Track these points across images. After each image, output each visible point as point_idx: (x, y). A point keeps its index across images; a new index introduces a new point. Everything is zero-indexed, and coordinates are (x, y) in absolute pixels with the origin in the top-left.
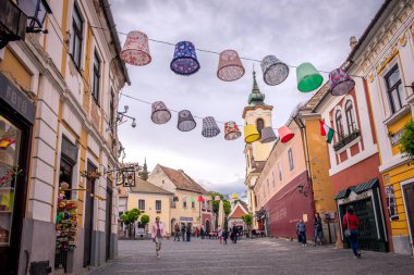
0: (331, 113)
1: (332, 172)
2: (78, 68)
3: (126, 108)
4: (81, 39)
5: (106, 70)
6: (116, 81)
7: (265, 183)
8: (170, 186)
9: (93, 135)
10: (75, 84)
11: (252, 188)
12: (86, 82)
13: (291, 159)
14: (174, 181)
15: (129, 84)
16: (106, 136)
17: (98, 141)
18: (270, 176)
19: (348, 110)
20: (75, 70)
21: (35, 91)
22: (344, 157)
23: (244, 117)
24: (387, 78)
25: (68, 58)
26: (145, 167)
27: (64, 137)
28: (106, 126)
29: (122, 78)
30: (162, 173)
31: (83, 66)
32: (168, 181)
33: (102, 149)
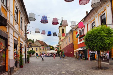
0: (79, 30)
1: (78, 43)
2: (17, 23)
3: (29, 29)
4: (17, 15)
5: (24, 21)
6: (26, 23)
7: (63, 44)
8: (40, 45)
9: (21, 37)
10: (17, 27)
11: (60, 45)
12: (19, 25)
13: (69, 40)
14: (40, 44)
15: (30, 23)
16: (24, 37)
17: (22, 39)
18: (64, 43)
19: (83, 30)
20: (16, 23)
21: (8, 31)
22: (81, 40)
23: (59, 28)
24: (92, 24)
25: (15, 21)
26: (33, 40)
27: (15, 40)
28: (24, 35)
29: (28, 22)
30: (38, 41)
31: (18, 22)
32: (39, 44)
33: (23, 40)
